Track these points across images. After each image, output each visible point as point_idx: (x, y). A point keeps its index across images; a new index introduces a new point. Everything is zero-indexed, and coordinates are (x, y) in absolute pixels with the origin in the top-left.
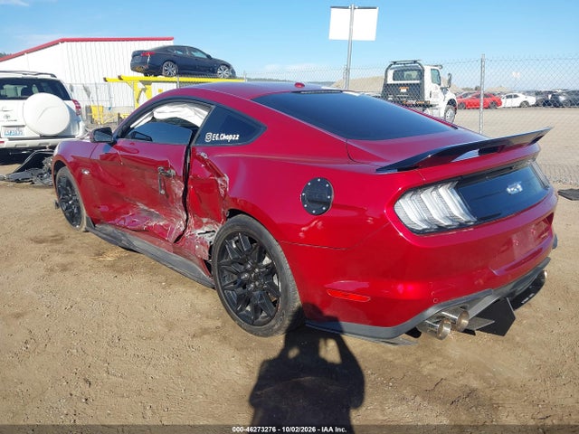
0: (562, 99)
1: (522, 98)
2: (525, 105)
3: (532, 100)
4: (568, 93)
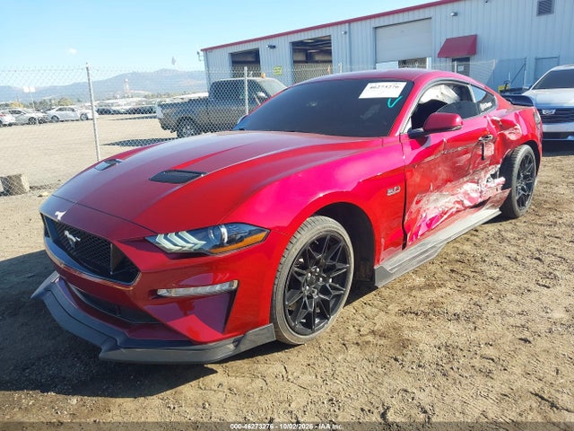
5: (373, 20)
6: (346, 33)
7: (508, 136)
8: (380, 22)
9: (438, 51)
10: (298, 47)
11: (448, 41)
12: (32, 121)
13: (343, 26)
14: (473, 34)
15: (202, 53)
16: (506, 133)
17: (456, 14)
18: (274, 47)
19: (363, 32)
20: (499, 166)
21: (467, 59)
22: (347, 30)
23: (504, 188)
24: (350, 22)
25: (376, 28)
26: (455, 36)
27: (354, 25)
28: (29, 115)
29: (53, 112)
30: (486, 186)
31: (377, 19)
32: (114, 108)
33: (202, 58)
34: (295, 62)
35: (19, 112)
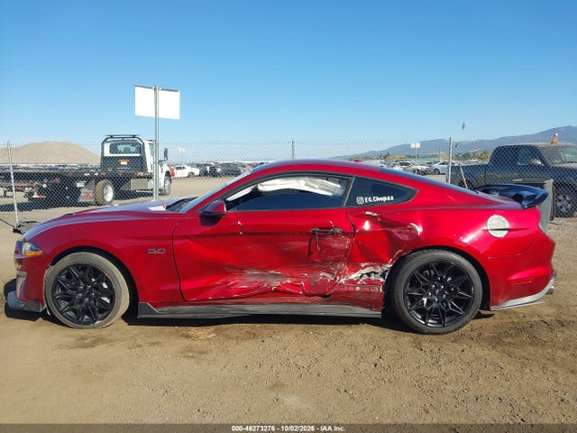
0: (219, 170)
1: (188, 170)
2: (191, 175)
3: (197, 171)
4: (222, 165)
7: (398, 235)
20: (389, 266)
28: (415, 167)
29: (436, 166)
35: (407, 165)
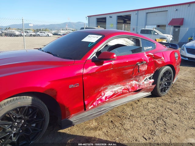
5: (146, 10)
6: (136, 14)
7: (158, 62)
8: (149, 11)
9: (168, 23)
10: (119, 17)
11: (173, 19)
12: (31, 35)
13: (136, 11)
14: (182, 17)
15: (87, 17)
16: (157, 60)
17: (177, 10)
18: (111, 17)
19: (142, 14)
20: (153, 74)
21: (179, 27)
22: (137, 13)
23: (153, 84)
24: (138, 10)
25: (147, 13)
26: (176, 18)
27: (140, 11)
28: (30, 33)
29: (38, 33)
30: (143, 83)
31: (148, 10)
32: (59, 33)
33: (87, 19)
34: (118, 23)
35: (27, 32)
